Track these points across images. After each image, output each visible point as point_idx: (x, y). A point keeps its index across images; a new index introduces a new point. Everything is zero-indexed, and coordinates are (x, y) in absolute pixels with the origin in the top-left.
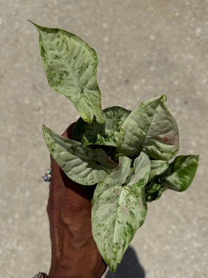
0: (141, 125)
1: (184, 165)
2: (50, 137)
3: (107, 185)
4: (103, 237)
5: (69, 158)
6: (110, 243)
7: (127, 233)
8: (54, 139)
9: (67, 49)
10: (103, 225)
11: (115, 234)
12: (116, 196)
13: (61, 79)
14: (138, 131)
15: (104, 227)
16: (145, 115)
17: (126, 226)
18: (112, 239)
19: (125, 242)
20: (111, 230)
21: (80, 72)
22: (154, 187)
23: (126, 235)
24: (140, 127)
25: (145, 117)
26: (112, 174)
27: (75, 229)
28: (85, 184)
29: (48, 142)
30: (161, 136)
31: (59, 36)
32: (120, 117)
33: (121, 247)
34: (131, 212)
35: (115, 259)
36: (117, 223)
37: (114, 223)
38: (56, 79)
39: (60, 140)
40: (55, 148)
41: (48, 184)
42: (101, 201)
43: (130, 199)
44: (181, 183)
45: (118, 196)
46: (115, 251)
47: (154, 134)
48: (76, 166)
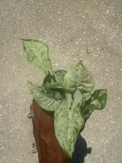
0: (74, 76)
1: (100, 95)
2: (31, 86)
3: (61, 109)
4: (62, 137)
5: (41, 97)
6: (66, 140)
7: (75, 133)
8: (33, 87)
9: (35, 47)
10: (61, 130)
11: (68, 134)
12: (67, 114)
13: (33, 59)
14: (73, 79)
15: (62, 131)
16: (75, 71)
17: (74, 129)
18: (67, 137)
19: (74, 138)
20: (65, 132)
21: (41, 55)
22: (87, 108)
23: (74, 134)
24: (73, 77)
26: (63, 103)
27: (48, 142)
28: (50, 111)
29: (30, 88)
30: (85, 80)
31: (32, 42)
32: (64, 75)
33: (73, 142)
34: (75, 121)
35: (70, 150)
36: (69, 128)
37: (67, 128)
38: (31, 59)
39: (36, 87)
40: (34, 92)
42: (58, 118)
43: (75, 115)
44: (101, 105)
45: (68, 115)
46: (69, 145)
47: (81, 80)
48: (45, 101)
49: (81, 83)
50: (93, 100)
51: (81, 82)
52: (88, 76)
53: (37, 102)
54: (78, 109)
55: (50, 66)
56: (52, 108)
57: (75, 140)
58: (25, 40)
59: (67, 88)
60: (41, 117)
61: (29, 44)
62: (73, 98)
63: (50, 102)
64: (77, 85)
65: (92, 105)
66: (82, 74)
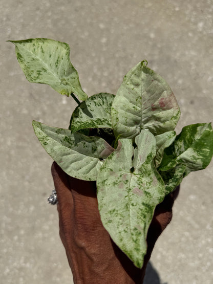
0: (132, 99)
1: (198, 137)
2: (41, 131)
3: (111, 170)
4: (116, 224)
5: (66, 152)
6: (126, 230)
7: (146, 213)
8: (46, 132)
9: (43, 52)
10: (114, 210)
11: (131, 219)
12: (124, 180)
13: (39, 74)
14: (131, 106)
15: (115, 212)
16: (132, 86)
17: (143, 207)
18: (128, 224)
19: (145, 224)
20: (124, 214)
21: (57, 66)
22: (169, 165)
23: (145, 217)
24: (131, 102)
25: (133, 89)
26: (114, 158)
28: (88, 180)
29: (39, 136)
30: (157, 103)
31: (34, 45)
32: (111, 105)
33: (142, 233)
34: (145, 192)
35: (137, 250)
36: (131, 206)
37: (127, 206)
39: (51, 132)
40: (47, 142)
41: (55, 207)
42: (106, 188)
43: (143, 181)
44: (201, 157)
45: (127, 181)
46: (135, 239)
47: (149, 105)
48: (75, 161)
49: (150, 114)
50: (183, 149)
51: (149, 110)
52: (163, 91)
53: (59, 164)
54: (149, 167)
55: (77, 83)
56: (94, 175)
57: (148, 226)
58: (21, 42)
59: (121, 127)
60: (74, 201)
61: (29, 49)
62: (135, 145)
63: (88, 163)
64: (143, 120)
65: (181, 160)
66: (148, 91)
